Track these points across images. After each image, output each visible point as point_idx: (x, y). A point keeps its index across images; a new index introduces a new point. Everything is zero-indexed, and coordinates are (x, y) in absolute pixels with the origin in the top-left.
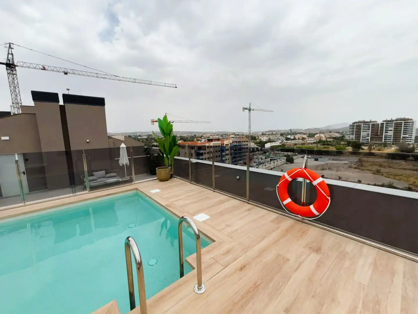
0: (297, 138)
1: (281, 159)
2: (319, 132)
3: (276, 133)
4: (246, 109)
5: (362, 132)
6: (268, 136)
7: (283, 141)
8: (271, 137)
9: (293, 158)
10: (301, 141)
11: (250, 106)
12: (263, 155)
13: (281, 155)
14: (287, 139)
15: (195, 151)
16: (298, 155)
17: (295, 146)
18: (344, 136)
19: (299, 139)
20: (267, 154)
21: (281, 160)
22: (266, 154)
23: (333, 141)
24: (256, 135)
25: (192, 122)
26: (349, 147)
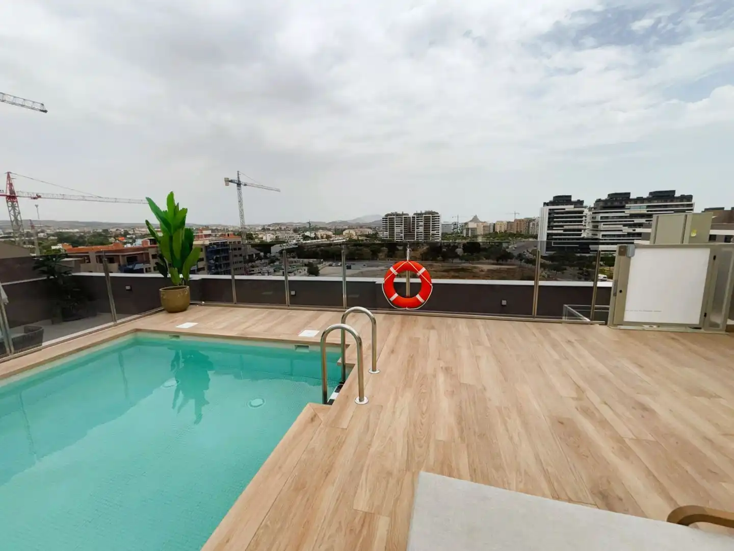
0: (319, 236)
1: (301, 270)
2: (347, 227)
3: (287, 228)
4: (231, 181)
5: (395, 228)
6: (273, 232)
7: (299, 241)
8: (279, 234)
9: (317, 268)
10: (325, 241)
11: (239, 178)
12: (269, 266)
13: (299, 264)
14: (306, 238)
15: (119, 265)
16: (324, 263)
17: (318, 249)
18: (377, 233)
19: (322, 238)
20: (277, 263)
21: (300, 272)
22: (275, 264)
23: (366, 240)
24: (252, 231)
25: (99, 199)
26: (384, 248)
